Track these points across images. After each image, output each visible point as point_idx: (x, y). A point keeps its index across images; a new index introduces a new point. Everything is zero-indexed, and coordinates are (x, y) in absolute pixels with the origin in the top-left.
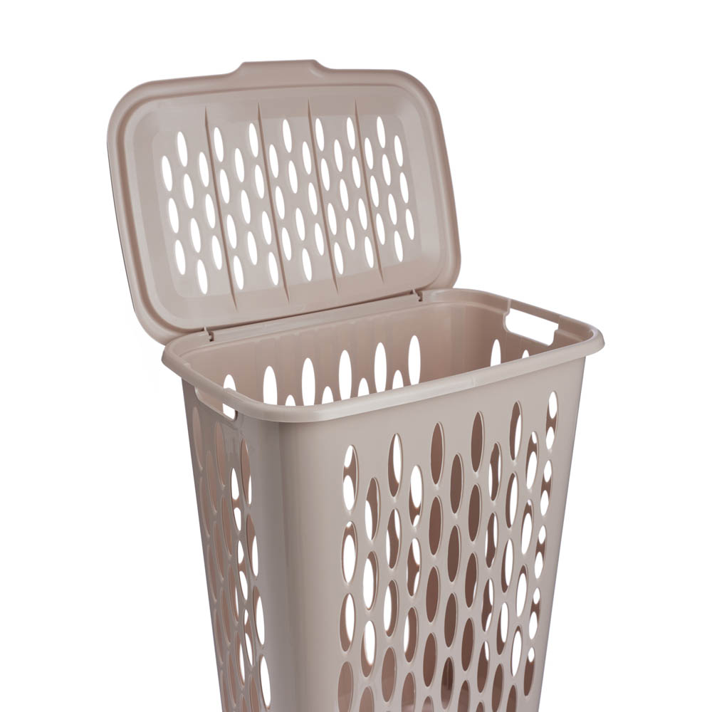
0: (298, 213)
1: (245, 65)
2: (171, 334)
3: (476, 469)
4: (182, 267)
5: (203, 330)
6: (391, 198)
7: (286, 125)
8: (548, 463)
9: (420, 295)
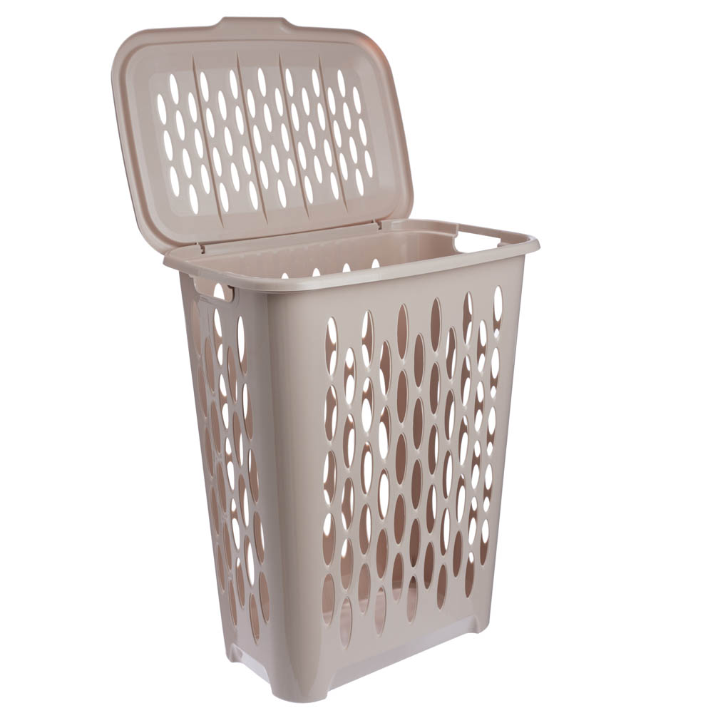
0: (273, 149)
1: (225, 19)
2: (169, 247)
3: (435, 349)
4: (176, 189)
5: (196, 244)
6: (351, 140)
7: (260, 72)
8: (496, 350)
9: (379, 224)
